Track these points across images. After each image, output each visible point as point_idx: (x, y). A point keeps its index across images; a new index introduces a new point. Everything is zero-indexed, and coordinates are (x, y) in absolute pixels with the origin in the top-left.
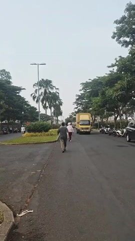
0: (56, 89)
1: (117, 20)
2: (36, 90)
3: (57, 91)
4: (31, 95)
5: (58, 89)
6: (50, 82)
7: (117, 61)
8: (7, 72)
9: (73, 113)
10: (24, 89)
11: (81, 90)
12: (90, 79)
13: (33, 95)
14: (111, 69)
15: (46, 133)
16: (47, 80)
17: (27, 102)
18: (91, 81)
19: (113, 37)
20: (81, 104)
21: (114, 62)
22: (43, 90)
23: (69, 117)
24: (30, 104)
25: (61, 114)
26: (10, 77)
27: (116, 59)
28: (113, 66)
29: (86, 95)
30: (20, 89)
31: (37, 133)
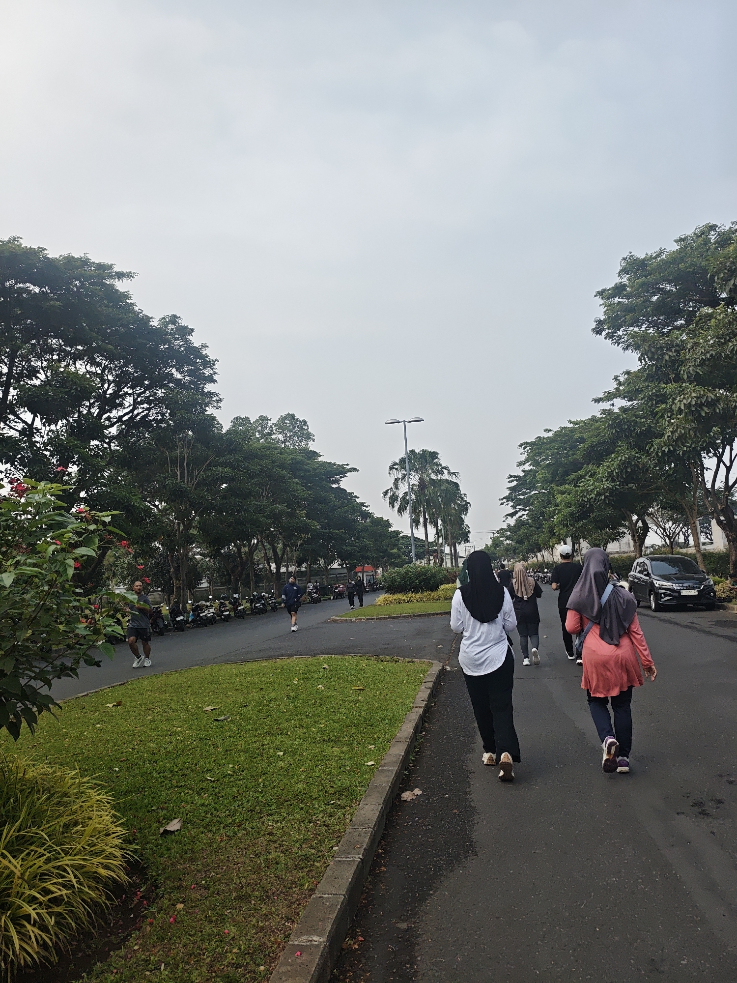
0: (450, 473)
1: (604, 291)
2: (397, 480)
3: (454, 479)
4: (386, 493)
5: (454, 473)
6: (434, 455)
7: (620, 384)
8: (297, 420)
9: (501, 531)
10: (354, 470)
11: (521, 464)
12: (548, 430)
13: (390, 494)
14: (606, 405)
15: (434, 594)
16: (425, 451)
17: (363, 504)
18: (550, 434)
19: (598, 331)
20: (526, 503)
21: (612, 386)
22: (415, 480)
23: (490, 543)
24: (371, 510)
25: (464, 536)
26: (308, 436)
27: (616, 378)
28: (609, 396)
29: (540, 476)
30: (342, 471)
31: (410, 595)
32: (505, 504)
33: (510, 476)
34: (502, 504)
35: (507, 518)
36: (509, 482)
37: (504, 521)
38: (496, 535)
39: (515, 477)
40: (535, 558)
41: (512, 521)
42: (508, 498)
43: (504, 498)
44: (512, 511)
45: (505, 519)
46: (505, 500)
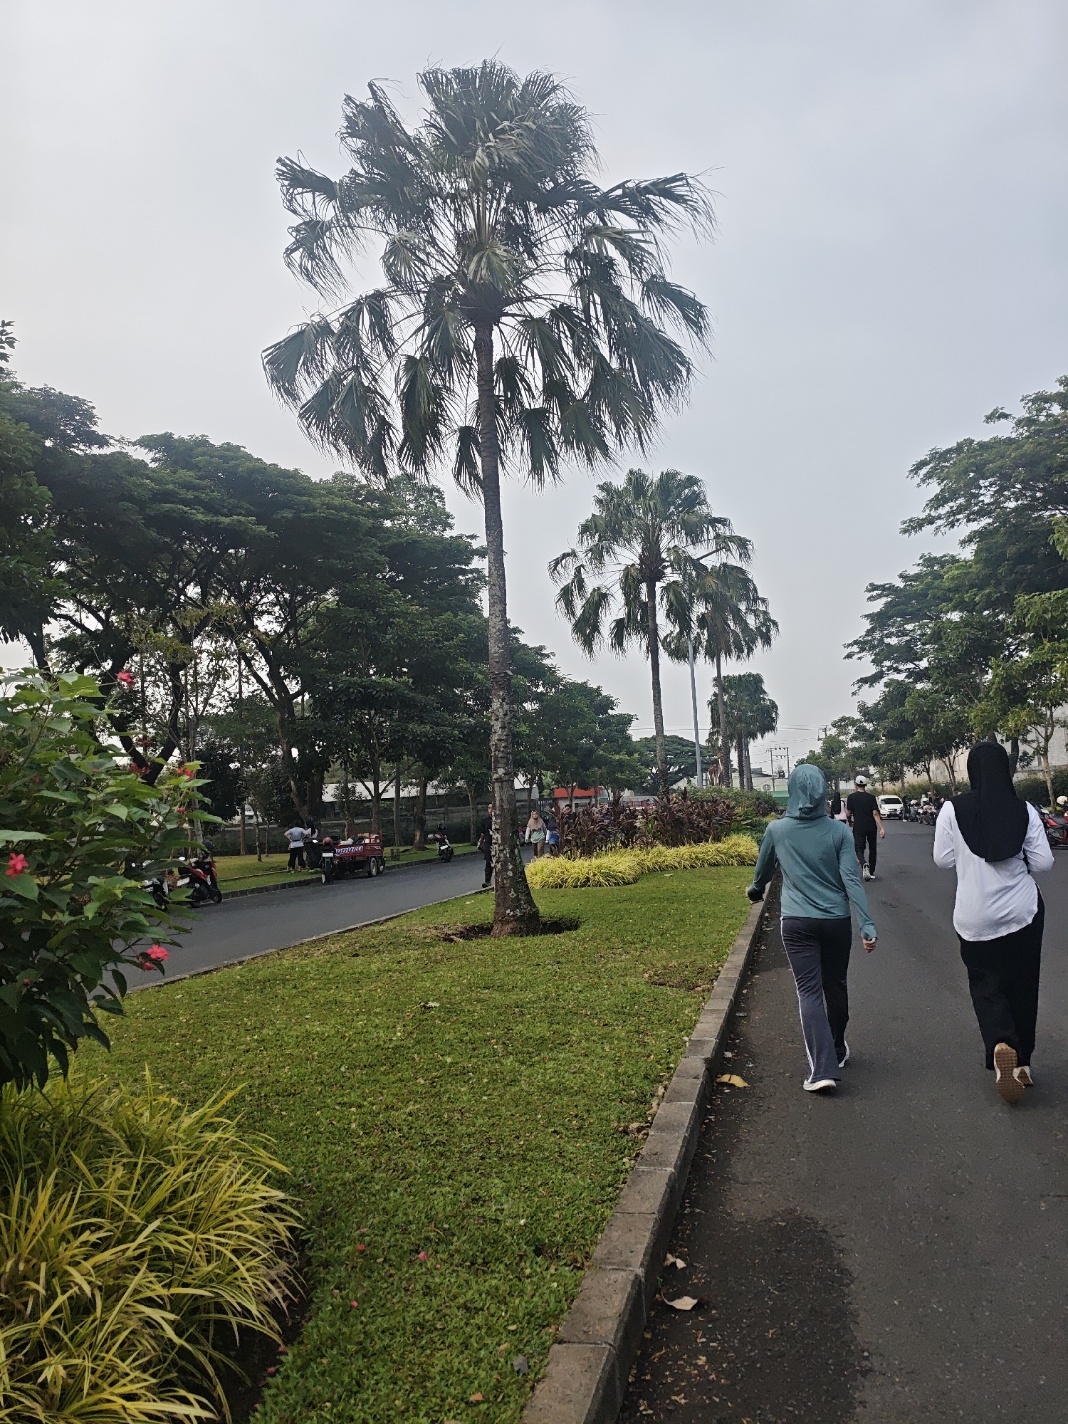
9: (845, 721)
32: (855, 657)
33: (874, 587)
34: (850, 656)
35: (860, 687)
36: (870, 599)
37: (854, 694)
38: (833, 732)
39: (883, 588)
40: (925, 774)
41: (873, 695)
42: (863, 645)
43: (856, 643)
44: (873, 670)
45: (856, 687)
46: (855, 649)
